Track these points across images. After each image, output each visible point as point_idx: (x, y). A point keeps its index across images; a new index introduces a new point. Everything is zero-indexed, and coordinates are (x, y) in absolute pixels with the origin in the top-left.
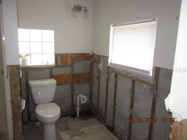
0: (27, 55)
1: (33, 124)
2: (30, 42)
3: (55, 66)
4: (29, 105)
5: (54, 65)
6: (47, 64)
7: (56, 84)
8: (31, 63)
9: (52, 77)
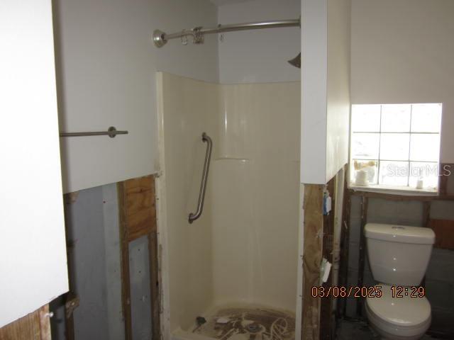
0: (372, 164)
1: (365, 327)
2: (380, 133)
3: (438, 195)
4: (362, 279)
5: (435, 193)
6: (417, 188)
7: (432, 242)
8: (378, 183)
9: (426, 223)
